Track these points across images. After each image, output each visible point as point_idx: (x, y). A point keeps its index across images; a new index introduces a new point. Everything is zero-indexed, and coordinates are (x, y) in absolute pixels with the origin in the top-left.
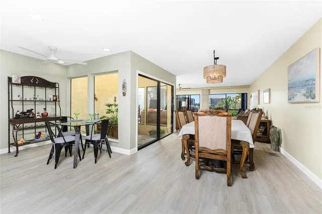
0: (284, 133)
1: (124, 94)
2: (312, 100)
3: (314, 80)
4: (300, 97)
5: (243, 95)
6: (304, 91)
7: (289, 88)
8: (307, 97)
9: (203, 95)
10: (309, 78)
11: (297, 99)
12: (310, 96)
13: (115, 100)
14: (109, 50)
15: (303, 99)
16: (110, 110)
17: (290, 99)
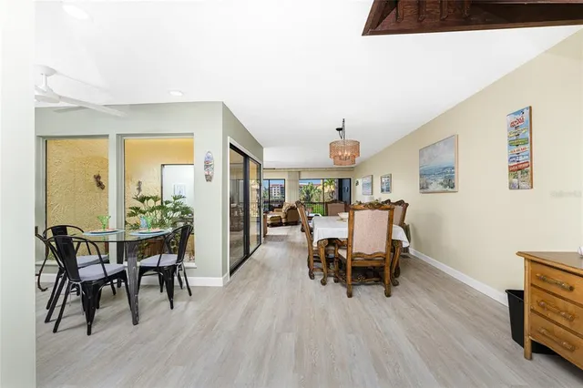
0: (415, 230)
1: (209, 178)
2: (450, 190)
3: (453, 168)
4: (434, 186)
5: (340, 181)
6: (441, 180)
7: (421, 175)
8: (445, 186)
9: (289, 180)
10: (446, 166)
11: (431, 188)
12: (449, 185)
13: (139, 189)
14: (180, 94)
15: (440, 188)
16: (137, 209)
17: (422, 188)
